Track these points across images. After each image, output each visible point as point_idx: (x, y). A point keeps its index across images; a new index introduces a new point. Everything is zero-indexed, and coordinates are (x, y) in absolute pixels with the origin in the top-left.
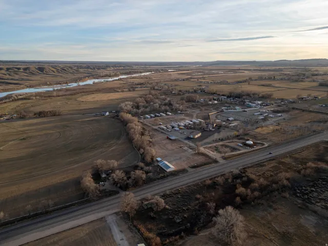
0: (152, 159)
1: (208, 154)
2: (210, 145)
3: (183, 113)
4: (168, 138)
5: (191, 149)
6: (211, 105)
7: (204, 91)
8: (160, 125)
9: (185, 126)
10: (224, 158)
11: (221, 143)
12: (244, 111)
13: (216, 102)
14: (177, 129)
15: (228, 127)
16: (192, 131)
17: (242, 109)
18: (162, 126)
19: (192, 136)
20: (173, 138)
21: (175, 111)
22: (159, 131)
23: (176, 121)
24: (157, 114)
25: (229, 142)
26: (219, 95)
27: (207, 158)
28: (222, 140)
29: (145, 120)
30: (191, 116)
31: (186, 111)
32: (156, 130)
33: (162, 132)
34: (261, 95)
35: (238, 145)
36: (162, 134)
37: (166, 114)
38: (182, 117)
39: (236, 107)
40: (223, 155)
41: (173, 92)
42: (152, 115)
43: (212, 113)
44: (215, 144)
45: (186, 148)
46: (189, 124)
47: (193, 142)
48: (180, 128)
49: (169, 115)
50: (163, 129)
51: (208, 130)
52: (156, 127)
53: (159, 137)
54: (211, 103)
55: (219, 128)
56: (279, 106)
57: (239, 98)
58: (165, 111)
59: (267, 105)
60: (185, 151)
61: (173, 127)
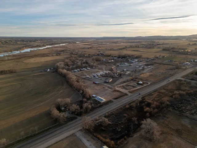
0: (90, 96)
1: (120, 90)
2: (120, 85)
3: (97, 68)
4: (94, 83)
5: (110, 88)
6: (111, 62)
7: (103, 55)
8: (86, 75)
9: (101, 75)
10: (130, 92)
11: (125, 84)
12: (130, 65)
13: (113, 61)
14: (97, 77)
15: (125, 75)
16: (106, 78)
17: (129, 64)
18: (88, 76)
19: (107, 81)
20: (97, 83)
21: (91, 67)
22: (86, 79)
23: (94, 72)
24: (82, 69)
25: (129, 83)
26: (112, 56)
27: (121, 93)
28: (125, 82)
29: (75, 73)
30: (102, 69)
31: (97, 66)
32: (84, 78)
33: (89, 80)
34: (135, 56)
35: (135, 84)
36: (89, 81)
37: (86, 69)
38: (97, 70)
39: (125, 63)
40: (129, 90)
41: (85, 56)
42: (79, 70)
43: (113, 67)
44: (122, 85)
45: (106, 88)
46: (103, 74)
47: (109, 84)
48: (99, 77)
49: (88, 69)
50: (88, 78)
51: (115, 77)
52: (84, 77)
53: (88, 83)
54: (110, 61)
55: (120, 75)
56: (147, 62)
57: (124, 58)
58: (86, 67)
59: (141, 62)
60: (107, 90)
61: (94, 76)
